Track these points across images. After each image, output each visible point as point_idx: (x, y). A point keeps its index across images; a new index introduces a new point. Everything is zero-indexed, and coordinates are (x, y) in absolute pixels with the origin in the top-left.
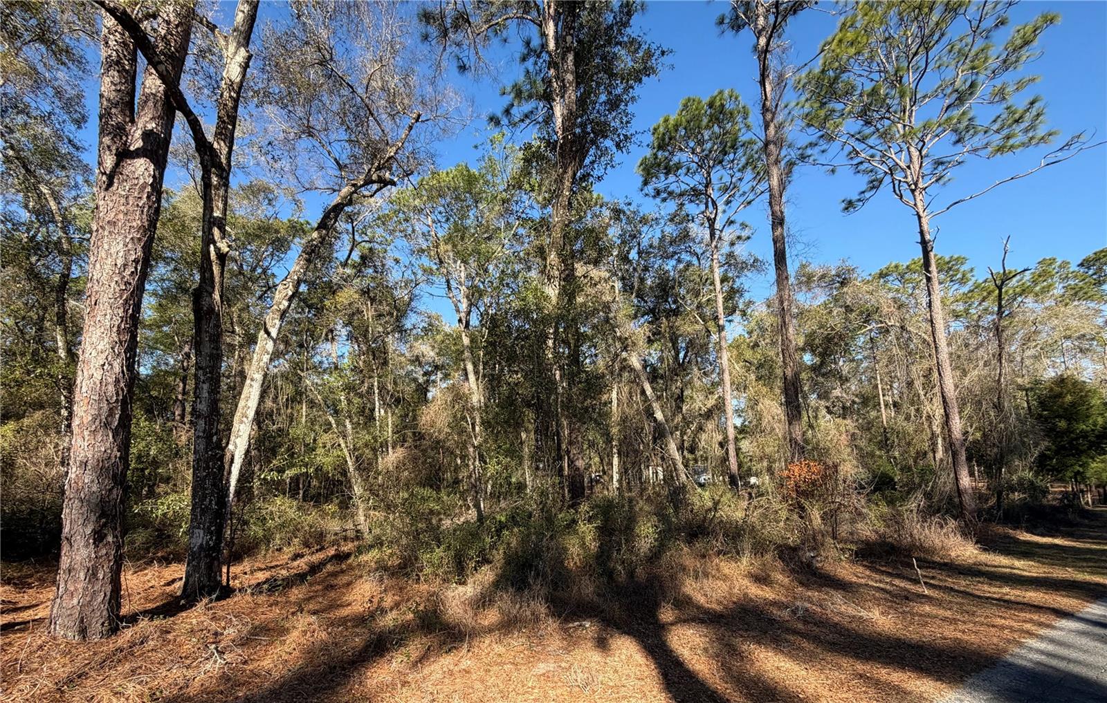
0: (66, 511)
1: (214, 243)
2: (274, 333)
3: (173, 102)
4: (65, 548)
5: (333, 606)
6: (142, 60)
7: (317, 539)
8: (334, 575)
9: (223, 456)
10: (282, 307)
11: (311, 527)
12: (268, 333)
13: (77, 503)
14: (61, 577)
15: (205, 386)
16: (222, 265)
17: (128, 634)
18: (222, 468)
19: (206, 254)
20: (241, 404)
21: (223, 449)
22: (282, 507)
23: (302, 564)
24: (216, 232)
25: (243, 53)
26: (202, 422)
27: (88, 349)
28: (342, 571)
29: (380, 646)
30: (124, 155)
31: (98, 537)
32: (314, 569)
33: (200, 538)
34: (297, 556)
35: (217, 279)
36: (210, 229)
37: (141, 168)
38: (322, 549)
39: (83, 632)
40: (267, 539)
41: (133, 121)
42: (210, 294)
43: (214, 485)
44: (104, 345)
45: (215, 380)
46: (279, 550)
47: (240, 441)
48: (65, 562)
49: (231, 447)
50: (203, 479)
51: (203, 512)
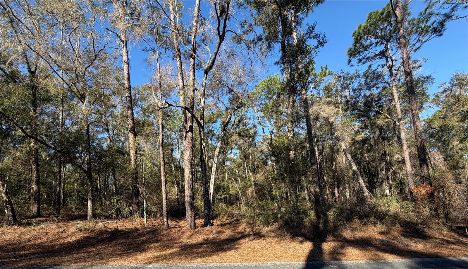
0: (186, 205)
1: (203, 144)
2: (216, 162)
3: (193, 117)
4: (187, 213)
5: (235, 230)
6: (187, 112)
7: (232, 215)
8: (236, 224)
9: (209, 193)
10: (217, 155)
11: (230, 212)
12: (215, 162)
13: (188, 204)
14: (187, 217)
15: (204, 177)
16: (204, 149)
17: (197, 230)
18: (209, 196)
19: (201, 148)
20: (211, 180)
21: (209, 191)
22: (222, 205)
23: (228, 221)
24: (203, 141)
25: (204, 99)
26: (204, 186)
27: (186, 174)
28: (238, 223)
29: (244, 237)
30: (187, 132)
31: (191, 210)
32: (231, 222)
33: (206, 212)
34: (227, 219)
35: (204, 153)
36: (202, 141)
37: (190, 134)
38: (233, 218)
39: (191, 228)
40: (220, 215)
41: (187, 124)
42: (203, 156)
43: (208, 200)
44: (188, 172)
45: (205, 176)
46: (223, 218)
47: (211, 190)
48: (187, 215)
49: (210, 191)
50: (206, 199)
51: (206, 206)
